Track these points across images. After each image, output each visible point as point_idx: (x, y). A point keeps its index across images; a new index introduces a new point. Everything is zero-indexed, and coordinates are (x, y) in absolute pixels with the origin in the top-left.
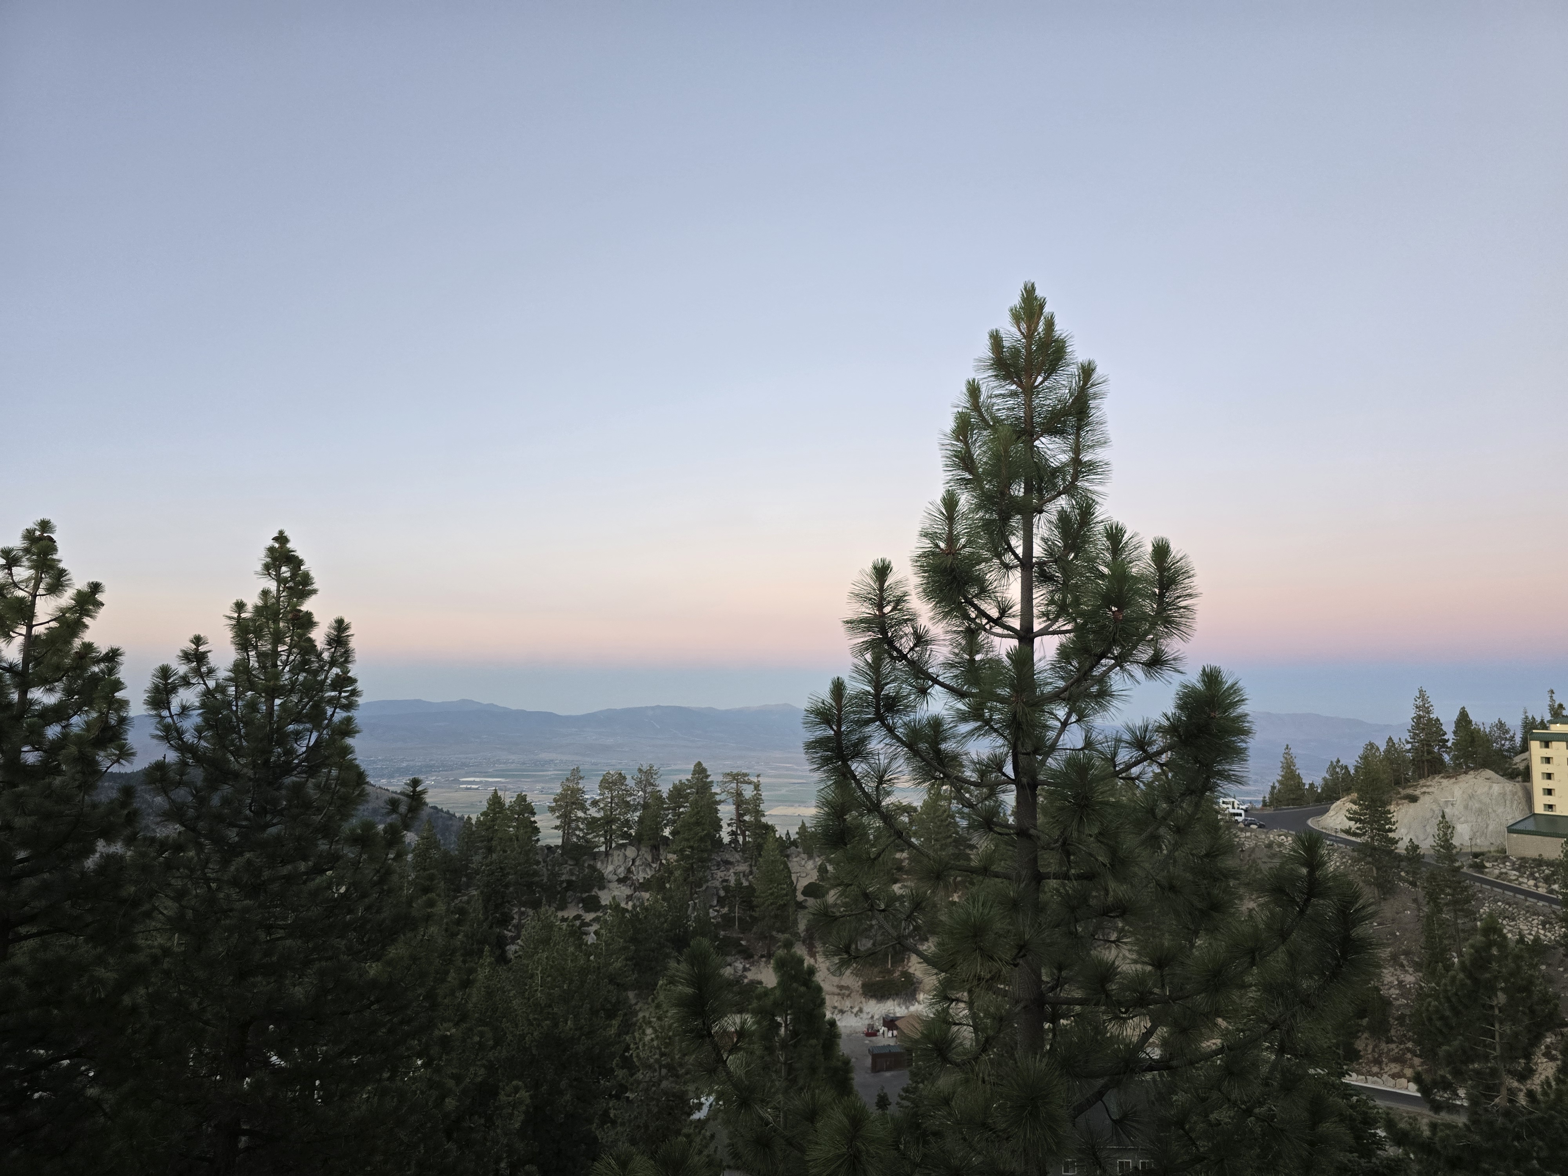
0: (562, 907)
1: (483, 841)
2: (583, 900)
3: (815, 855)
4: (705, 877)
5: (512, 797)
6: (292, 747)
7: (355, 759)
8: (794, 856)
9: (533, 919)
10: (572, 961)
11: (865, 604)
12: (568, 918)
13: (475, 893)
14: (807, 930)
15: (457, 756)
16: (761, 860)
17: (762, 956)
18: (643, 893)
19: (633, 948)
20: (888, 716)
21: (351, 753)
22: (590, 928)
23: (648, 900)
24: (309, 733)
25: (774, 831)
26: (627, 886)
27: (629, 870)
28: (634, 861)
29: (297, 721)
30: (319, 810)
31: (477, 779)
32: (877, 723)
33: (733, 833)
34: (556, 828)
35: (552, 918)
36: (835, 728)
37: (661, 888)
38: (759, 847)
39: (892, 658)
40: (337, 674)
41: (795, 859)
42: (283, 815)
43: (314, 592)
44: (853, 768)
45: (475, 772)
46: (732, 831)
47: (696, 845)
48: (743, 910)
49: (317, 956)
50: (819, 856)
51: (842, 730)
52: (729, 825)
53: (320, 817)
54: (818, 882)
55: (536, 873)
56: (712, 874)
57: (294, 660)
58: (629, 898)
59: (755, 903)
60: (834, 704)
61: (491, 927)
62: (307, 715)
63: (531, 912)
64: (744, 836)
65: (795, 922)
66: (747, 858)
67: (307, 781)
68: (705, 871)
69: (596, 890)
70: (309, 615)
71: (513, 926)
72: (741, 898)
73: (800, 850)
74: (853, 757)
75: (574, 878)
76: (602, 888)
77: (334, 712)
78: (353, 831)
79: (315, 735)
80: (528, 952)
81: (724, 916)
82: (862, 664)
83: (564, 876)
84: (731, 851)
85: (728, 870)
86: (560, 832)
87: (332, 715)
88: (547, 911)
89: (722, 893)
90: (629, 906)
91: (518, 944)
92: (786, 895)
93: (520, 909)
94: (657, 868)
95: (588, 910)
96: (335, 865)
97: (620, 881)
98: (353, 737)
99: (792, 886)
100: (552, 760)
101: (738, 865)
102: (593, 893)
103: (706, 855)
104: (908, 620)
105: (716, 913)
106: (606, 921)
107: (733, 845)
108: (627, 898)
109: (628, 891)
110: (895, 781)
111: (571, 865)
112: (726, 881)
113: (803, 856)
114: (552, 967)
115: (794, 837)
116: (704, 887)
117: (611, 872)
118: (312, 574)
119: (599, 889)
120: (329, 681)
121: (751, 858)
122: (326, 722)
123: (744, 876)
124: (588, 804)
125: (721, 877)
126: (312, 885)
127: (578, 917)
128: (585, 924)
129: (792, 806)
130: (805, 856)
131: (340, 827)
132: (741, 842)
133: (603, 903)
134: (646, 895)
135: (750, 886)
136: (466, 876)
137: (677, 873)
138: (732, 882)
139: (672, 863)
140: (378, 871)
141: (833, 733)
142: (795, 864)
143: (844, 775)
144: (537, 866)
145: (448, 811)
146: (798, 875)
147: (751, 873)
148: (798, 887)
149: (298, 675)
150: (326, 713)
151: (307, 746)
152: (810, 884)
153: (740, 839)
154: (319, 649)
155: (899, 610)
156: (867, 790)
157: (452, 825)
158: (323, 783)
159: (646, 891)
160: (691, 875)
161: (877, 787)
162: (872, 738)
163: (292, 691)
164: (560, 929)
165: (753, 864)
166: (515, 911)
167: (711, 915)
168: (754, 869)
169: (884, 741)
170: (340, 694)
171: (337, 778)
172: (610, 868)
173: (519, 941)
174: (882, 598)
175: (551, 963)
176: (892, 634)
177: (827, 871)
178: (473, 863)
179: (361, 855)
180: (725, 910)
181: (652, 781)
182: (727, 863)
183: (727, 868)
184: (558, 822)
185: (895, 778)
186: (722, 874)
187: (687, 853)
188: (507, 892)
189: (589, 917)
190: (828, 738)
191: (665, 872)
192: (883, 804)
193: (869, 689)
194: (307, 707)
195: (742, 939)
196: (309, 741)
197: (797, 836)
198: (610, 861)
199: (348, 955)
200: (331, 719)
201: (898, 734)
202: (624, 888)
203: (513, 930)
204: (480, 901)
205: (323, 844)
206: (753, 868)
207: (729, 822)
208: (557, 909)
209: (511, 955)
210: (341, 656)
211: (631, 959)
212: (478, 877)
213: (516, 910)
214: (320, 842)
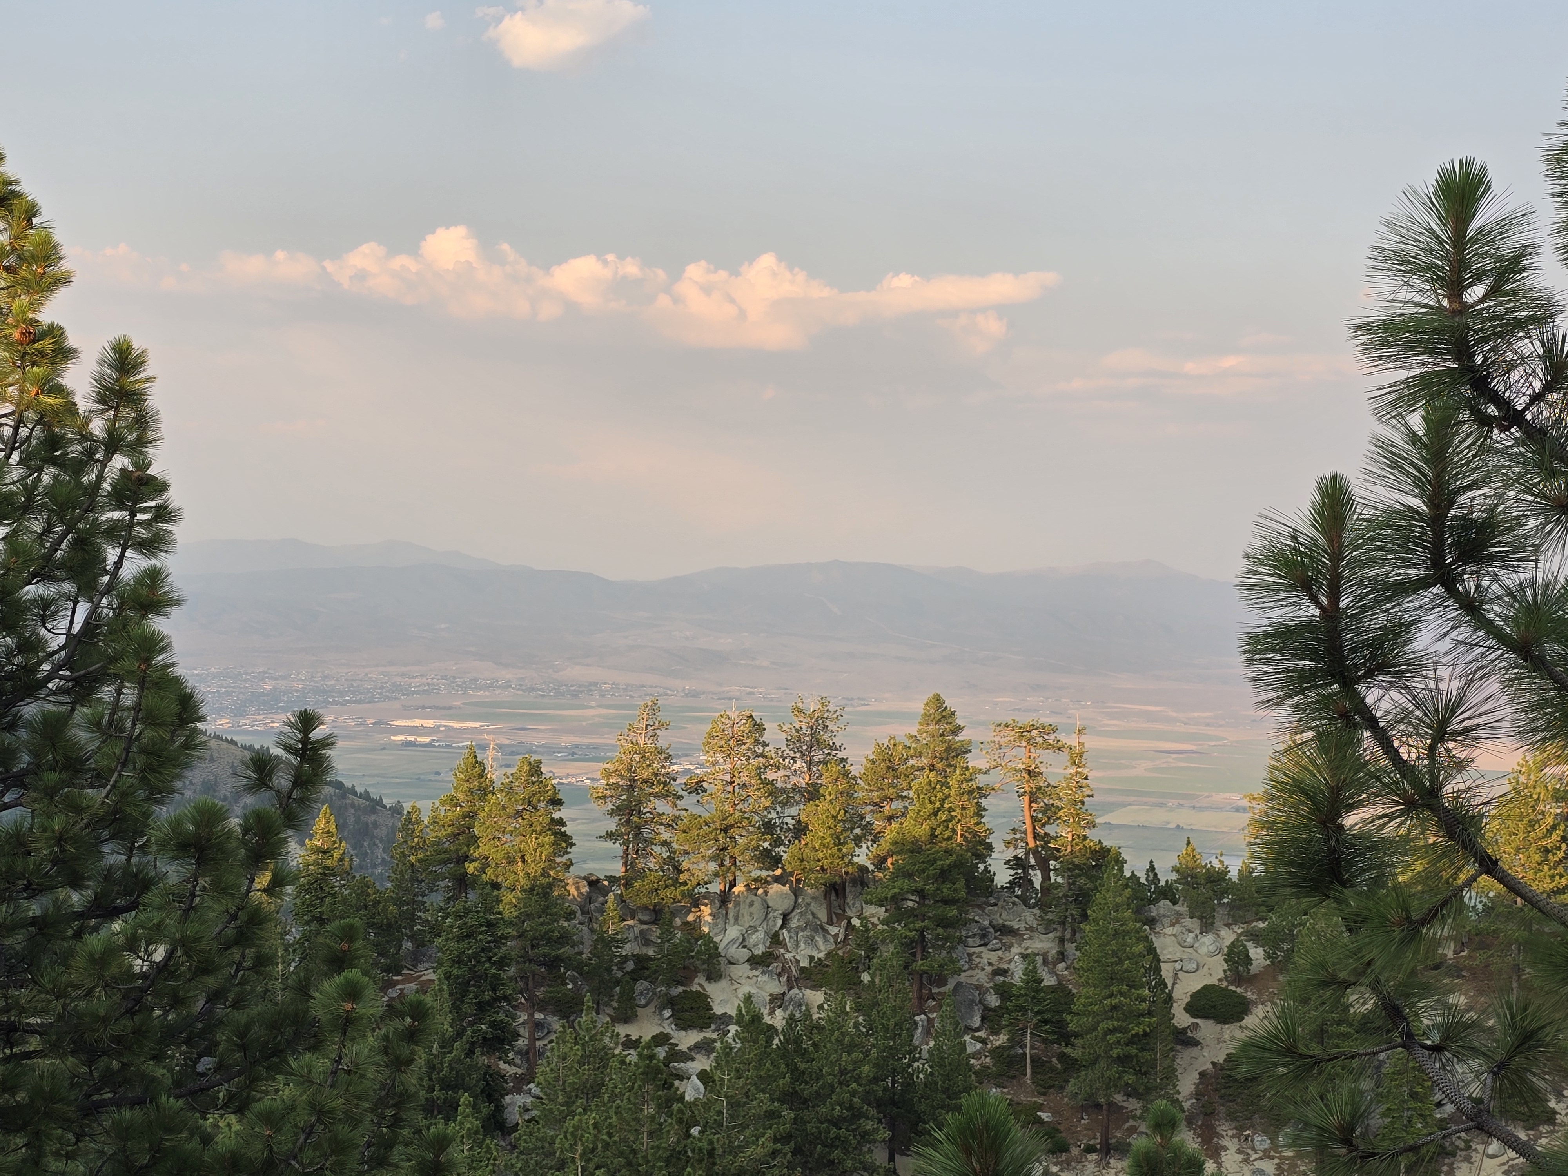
0: (626, 1016)
1: (445, 862)
2: (671, 1002)
3: (1218, 923)
4: (952, 961)
5: (508, 766)
6: (34, 633)
7: (173, 665)
8: (1166, 921)
9: (561, 1040)
10: (650, 1134)
11: (1416, 281)
12: (638, 1041)
13: (430, 975)
14: (1198, 1095)
15: (382, 669)
16: (1086, 927)
17: (1090, 1149)
18: (808, 992)
19: (788, 1114)
20: (1464, 573)
21: (163, 650)
22: (690, 1064)
23: (820, 1007)
24: (70, 605)
25: (1120, 862)
26: (771, 973)
27: (776, 939)
28: (786, 917)
29: (44, 575)
30: (100, 778)
31: (429, 723)
32: (1436, 590)
33: (1018, 863)
34: (610, 836)
35: (607, 1040)
36: (1324, 600)
37: (852, 983)
38: (1082, 899)
39: (1485, 421)
40: (123, 470)
41: (1169, 930)
42: (24, 786)
43: (64, 280)
44: (1369, 700)
45: (424, 707)
46: (1016, 857)
47: (930, 888)
48: (1045, 1041)
49: (110, 1095)
50: (1228, 925)
51: (1342, 605)
52: (1008, 843)
53: (104, 792)
54: (1225, 984)
55: (564, 938)
56: (970, 955)
57: (29, 437)
58: (777, 1001)
59: (1072, 1027)
60: (1321, 540)
61: (470, 1053)
62: (62, 564)
63: (556, 1023)
64: (1045, 873)
65: (1170, 1075)
66: (1051, 921)
67: (73, 710)
68: (952, 948)
69: (700, 979)
70: (55, 332)
71: (519, 1052)
72: (1038, 1013)
73: (1182, 908)
74: (1370, 673)
75: (651, 953)
76: (714, 976)
77: (122, 557)
78: (176, 824)
79: (83, 609)
80: (551, 1111)
81: (997, 1053)
82: (1398, 439)
83: (628, 946)
84: (1014, 903)
85: (1008, 947)
86: (617, 848)
87: (118, 564)
88: (594, 1022)
89: (993, 1001)
90: (778, 1019)
91: (529, 1092)
92: (1150, 1013)
93: (531, 1015)
94: (841, 937)
95: (684, 1025)
96: (141, 900)
97: (755, 962)
98: (166, 614)
99: (1163, 992)
100: (596, 684)
101: (1031, 938)
102: (695, 988)
103: (955, 912)
104: (1531, 319)
105: (979, 1046)
106: (728, 1049)
107: (1019, 892)
108: (771, 1002)
109: (773, 986)
110: (1481, 733)
111: (642, 922)
112: (1004, 972)
113: (1188, 922)
114: (606, 1146)
115: (1165, 876)
116: (950, 986)
117: (733, 941)
118: (58, 237)
119: (709, 979)
120: (106, 486)
121: (1063, 923)
122: (106, 578)
123: (1045, 962)
124: (676, 786)
125: (990, 964)
126: (94, 942)
127: (661, 1039)
128: (675, 1055)
129: (1162, 805)
130: (1193, 924)
131: (147, 815)
132: (1037, 885)
133: (718, 1010)
134: (816, 997)
135: (1060, 988)
136: (412, 937)
137: (888, 951)
138: (1018, 976)
139: (874, 925)
140: (234, 917)
141: (1317, 612)
142: (1169, 940)
143: (1345, 716)
144: (568, 920)
145: (367, 792)
146: (1178, 966)
147: (1062, 956)
148: (1175, 995)
149: (40, 470)
150: (105, 560)
151: (69, 634)
152: (1206, 987)
153: (1037, 877)
154: (81, 411)
155: (1506, 295)
156: (1405, 756)
157: (376, 825)
158: (107, 717)
159: (816, 987)
160: (919, 956)
161: (1432, 749)
162: (1422, 625)
163: (27, 508)
164: (623, 1062)
165: (1068, 936)
166: (521, 1020)
167: (970, 1050)
168: (1070, 948)
169: (1454, 634)
170: (133, 515)
171: (137, 707)
172: (733, 932)
173: (532, 1085)
174: (1460, 265)
175: (605, 1137)
176: (1486, 359)
177: (1248, 960)
178: (426, 910)
179: (195, 880)
180: (1001, 1039)
181: (826, 737)
182: (1005, 930)
183: (1004, 945)
184: (612, 824)
185: (1477, 727)
186: (994, 957)
187: (910, 904)
188: (503, 975)
189: (687, 1039)
190: (1308, 626)
191: (859, 946)
192: (1448, 789)
193: (1416, 502)
194: (64, 545)
195: (1040, 1107)
196: (72, 622)
197: (1174, 876)
198: (731, 915)
199: (177, 1097)
200: (115, 574)
201: (1490, 616)
202: (765, 978)
203: (518, 1061)
204: (446, 995)
205: (114, 852)
206: (1068, 945)
207: (1009, 837)
208: (615, 1020)
209: (513, 1115)
210: (129, 428)
211: (786, 1139)
212: (438, 941)
213: (523, 1017)
214: (106, 849)
